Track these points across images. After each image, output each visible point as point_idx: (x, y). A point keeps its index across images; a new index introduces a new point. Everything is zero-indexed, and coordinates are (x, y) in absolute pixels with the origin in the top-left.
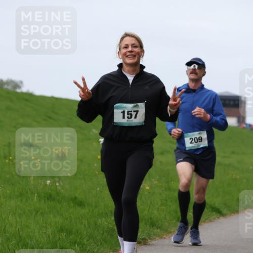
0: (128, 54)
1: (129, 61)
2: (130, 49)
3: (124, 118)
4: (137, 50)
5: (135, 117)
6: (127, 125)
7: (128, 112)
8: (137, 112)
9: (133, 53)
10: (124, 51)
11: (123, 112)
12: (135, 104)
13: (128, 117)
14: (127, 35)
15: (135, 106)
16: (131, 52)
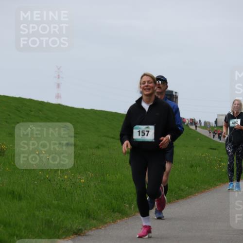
0: (145, 88)
1: (146, 93)
2: (146, 84)
3: (139, 135)
4: (151, 85)
5: (147, 135)
6: (141, 140)
7: (142, 131)
8: (148, 131)
9: (149, 87)
10: (143, 86)
11: (139, 132)
12: (147, 126)
13: (142, 135)
14: (145, 75)
15: (147, 128)
16: (147, 86)
